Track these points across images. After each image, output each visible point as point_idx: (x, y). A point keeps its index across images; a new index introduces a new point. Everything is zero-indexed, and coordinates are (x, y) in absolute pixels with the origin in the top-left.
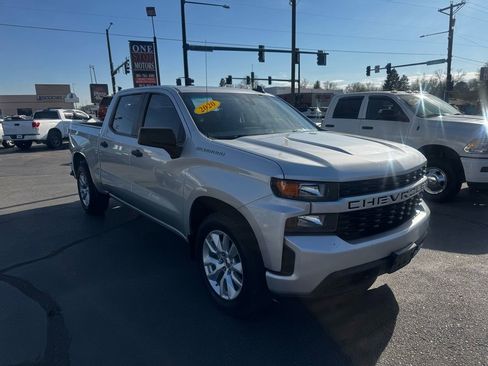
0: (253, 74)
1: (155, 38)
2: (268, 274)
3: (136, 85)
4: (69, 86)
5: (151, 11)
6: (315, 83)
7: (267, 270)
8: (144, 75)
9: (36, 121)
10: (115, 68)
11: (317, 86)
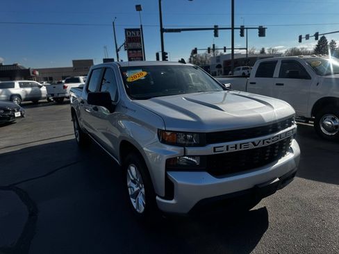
0: (214, 45)
1: (141, 26)
2: (157, 198)
3: (130, 59)
4: (92, 60)
5: (138, 8)
6: (261, 49)
7: (157, 195)
8: (135, 52)
9: (66, 85)
10: (118, 47)
11: (263, 51)
